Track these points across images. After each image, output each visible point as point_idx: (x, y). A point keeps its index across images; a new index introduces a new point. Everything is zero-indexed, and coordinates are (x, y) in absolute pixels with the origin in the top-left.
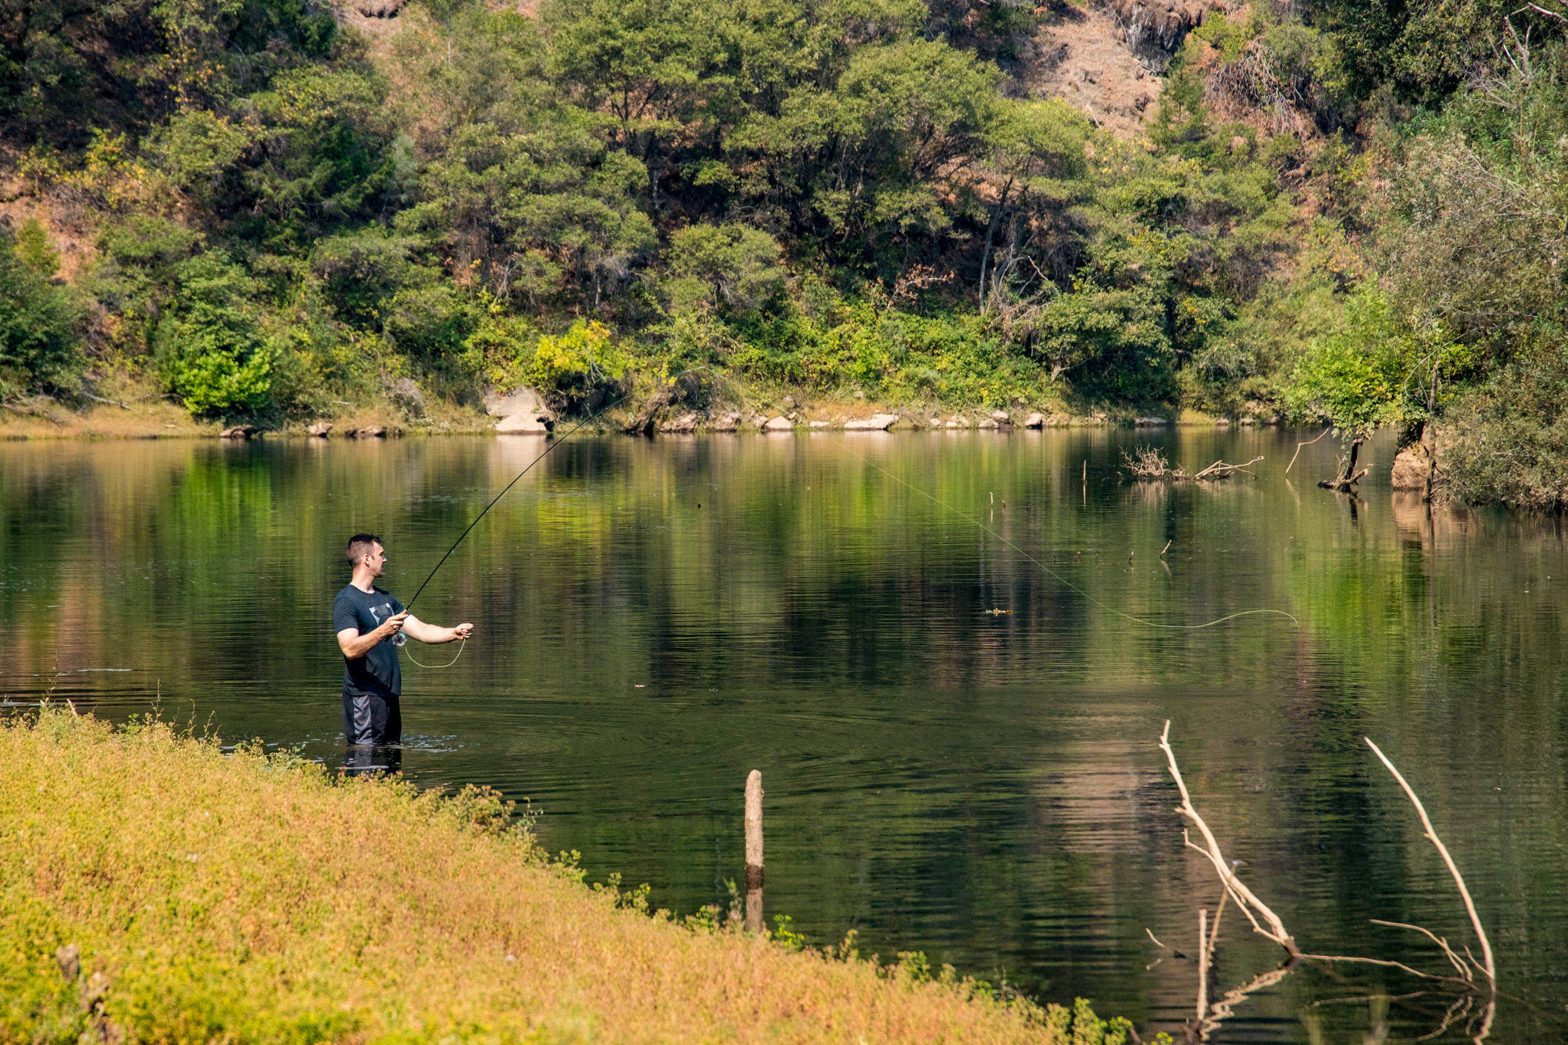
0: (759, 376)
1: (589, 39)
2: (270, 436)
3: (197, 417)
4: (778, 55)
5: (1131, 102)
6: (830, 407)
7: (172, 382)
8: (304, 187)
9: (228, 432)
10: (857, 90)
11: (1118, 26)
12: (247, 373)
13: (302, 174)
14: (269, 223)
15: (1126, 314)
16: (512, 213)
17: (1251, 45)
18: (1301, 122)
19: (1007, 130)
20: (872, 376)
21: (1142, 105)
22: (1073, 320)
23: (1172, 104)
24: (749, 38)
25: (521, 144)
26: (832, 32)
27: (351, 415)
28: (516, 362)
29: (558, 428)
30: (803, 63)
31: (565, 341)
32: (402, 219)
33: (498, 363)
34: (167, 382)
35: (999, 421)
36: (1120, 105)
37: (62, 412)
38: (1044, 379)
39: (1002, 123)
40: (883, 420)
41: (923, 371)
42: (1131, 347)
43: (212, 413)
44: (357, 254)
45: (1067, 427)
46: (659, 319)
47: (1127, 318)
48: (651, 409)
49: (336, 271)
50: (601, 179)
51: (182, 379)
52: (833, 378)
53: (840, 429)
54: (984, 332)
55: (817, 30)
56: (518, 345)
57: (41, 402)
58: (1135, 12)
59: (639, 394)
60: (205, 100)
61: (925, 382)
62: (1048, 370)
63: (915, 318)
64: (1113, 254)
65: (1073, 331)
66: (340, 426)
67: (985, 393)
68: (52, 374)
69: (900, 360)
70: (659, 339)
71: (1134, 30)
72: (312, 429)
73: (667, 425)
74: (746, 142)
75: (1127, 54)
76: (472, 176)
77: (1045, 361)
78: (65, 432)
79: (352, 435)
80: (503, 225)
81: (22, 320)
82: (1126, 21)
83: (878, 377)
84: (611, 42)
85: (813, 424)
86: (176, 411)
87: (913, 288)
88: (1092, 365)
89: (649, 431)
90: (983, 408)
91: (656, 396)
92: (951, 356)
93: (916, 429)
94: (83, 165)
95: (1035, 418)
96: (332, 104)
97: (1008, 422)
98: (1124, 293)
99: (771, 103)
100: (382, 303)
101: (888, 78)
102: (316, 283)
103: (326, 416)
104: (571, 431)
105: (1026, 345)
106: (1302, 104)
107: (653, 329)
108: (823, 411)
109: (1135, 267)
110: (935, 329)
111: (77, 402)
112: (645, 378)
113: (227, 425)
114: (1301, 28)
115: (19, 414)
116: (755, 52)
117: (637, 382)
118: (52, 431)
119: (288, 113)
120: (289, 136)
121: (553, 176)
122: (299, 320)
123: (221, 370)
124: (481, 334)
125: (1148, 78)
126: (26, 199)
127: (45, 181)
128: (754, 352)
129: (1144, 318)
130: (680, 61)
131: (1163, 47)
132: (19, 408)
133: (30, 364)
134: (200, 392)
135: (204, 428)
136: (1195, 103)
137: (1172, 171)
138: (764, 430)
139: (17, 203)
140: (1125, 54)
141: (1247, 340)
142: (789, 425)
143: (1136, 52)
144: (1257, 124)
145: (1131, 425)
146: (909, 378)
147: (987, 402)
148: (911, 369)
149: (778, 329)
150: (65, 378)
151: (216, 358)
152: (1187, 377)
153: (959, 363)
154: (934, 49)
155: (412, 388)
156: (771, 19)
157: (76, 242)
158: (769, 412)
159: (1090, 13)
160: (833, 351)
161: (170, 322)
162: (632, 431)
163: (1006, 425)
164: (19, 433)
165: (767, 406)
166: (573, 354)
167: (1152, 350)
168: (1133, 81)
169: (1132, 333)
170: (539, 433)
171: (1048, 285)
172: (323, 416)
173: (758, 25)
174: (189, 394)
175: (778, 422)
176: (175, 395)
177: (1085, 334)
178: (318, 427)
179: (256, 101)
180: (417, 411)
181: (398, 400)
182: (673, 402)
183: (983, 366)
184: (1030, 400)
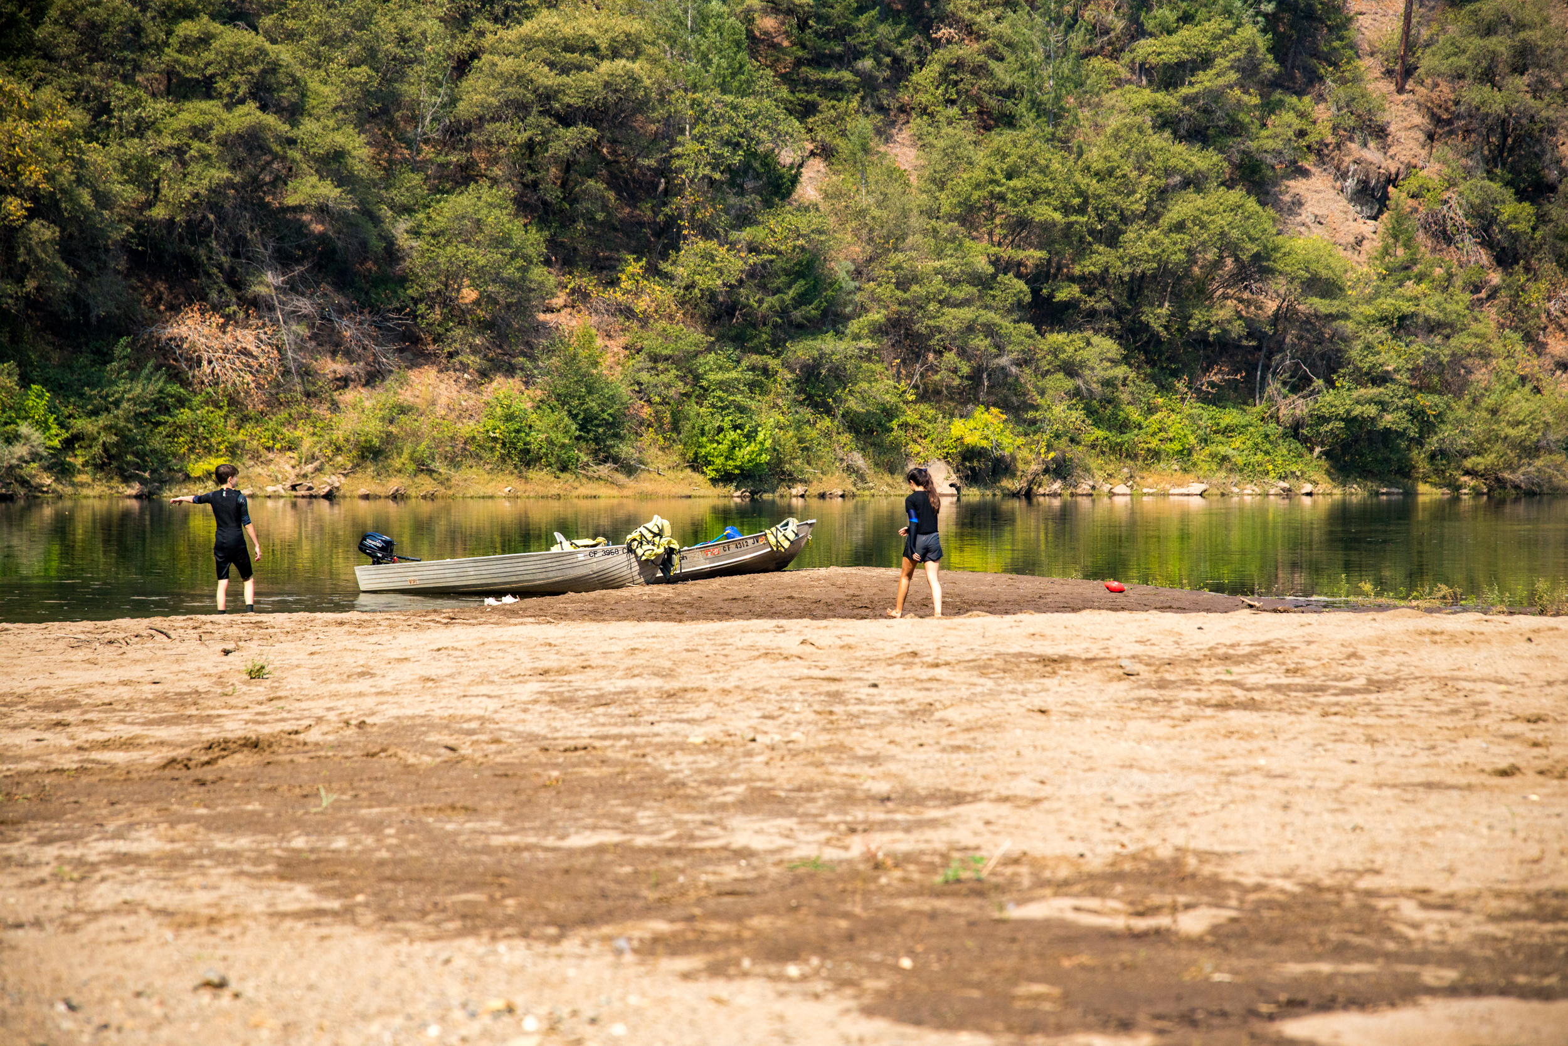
0: (1103, 453)
1: (978, 186)
2: (767, 496)
3: (714, 481)
4: (1117, 199)
5: (1352, 240)
6: (1156, 477)
7: (696, 454)
8: (783, 301)
9: (738, 493)
10: (1180, 227)
11: (1337, 179)
12: (753, 447)
13: (778, 291)
14: (750, 331)
15: (1383, 406)
16: (931, 323)
17: (1446, 196)
18: (1484, 257)
19: (1288, 260)
20: (1185, 454)
21: (1359, 242)
22: (1341, 411)
23: (1391, 241)
24: (1093, 186)
25: (935, 269)
26: (1156, 182)
27: (820, 480)
28: (929, 439)
29: (964, 491)
30: (1136, 206)
31: (971, 424)
32: (854, 326)
33: (915, 441)
34: (690, 455)
35: (1283, 490)
36: (1343, 241)
37: (621, 477)
38: (1308, 457)
39: (1285, 254)
40: (1197, 488)
41: (1222, 450)
42: (1387, 431)
43: (725, 478)
44: (822, 355)
45: (1331, 494)
46: (1036, 408)
47: (1384, 410)
48: (1030, 478)
49: (805, 367)
50: (994, 297)
51: (703, 452)
52: (1156, 455)
53: (1165, 495)
54: (1263, 419)
55: (1146, 179)
56: (928, 427)
57: (604, 470)
58: (1352, 168)
59: (1020, 466)
60: (706, 231)
61: (1225, 458)
62: (1311, 450)
63: (1211, 408)
64: (1371, 358)
65: (1342, 420)
66: (815, 489)
67: (1270, 467)
68: (612, 446)
69: (1205, 441)
70: (1033, 422)
71: (1350, 183)
72: (794, 491)
73: (1041, 491)
74: (1092, 268)
75: (1345, 202)
76: (899, 293)
77: (1308, 443)
78: (626, 492)
79: (822, 496)
80: (923, 331)
81: (593, 405)
82: (1344, 176)
83: (1190, 454)
84: (998, 189)
85: (1145, 490)
86: (697, 477)
87: (1212, 384)
88: (1346, 446)
89: (1029, 495)
90: (1271, 478)
91: (1034, 467)
92: (1243, 438)
93: (1223, 495)
94: (614, 283)
95: (1308, 488)
96: (803, 236)
97: (1290, 490)
98: (1381, 389)
99: (1112, 238)
100: (838, 392)
101: (1205, 218)
102: (789, 376)
103: (804, 482)
104: (973, 495)
105: (1294, 431)
106: (1487, 243)
107: (1031, 414)
108: (1150, 480)
109: (1390, 368)
110: (1230, 417)
111: (629, 470)
112: (1024, 453)
113: (737, 488)
114: (1487, 182)
115: (590, 478)
116: (1099, 197)
117: (1019, 456)
118: (615, 492)
119: (771, 243)
120: (772, 261)
121: (959, 294)
122: (776, 405)
123: (734, 445)
124: (902, 419)
125: (1361, 221)
126: (569, 310)
127: (585, 296)
128: (1100, 433)
129: (1397, 408)
130: (1048, 204)
131: (1373, 196)
132: (590, 474)
133: (596, 440)
134: (719, 461)
135: (721, 490)
136: (1410, 239)
137: (1408, 294)
138: (1111, 494)
139: (563, 312)
140: (1342, 203)
141: (1466, 427)
142: (1128, 491)
143: (1351, 200)
144: (1451, 256)
145: (1377, 494)
146: (1213, 456)
147: (1272, 474)
148: (1213, 448)
149: (1114, 415)
150: (625, 450)
151: (733, 435)
152: (1419, 458)
153: (1249, 443)
154: (1235, 196)
155: (858, 460)
156: (1110, 172)
157: (608, 343)
158: (1112, 481)
159: (1313, 169)
160: (1154, 434)
161: (692, 408)
162: (1015, 495)
163: (1288, 493)
164: (594, 493)
165: (1110, 475)
166: (978, 433)
167: (1401, 435)
168: (1351, 223)
169: (1388, 420)
170: (952, 495)
171: (1319, 383)
172: (801, 481)
173: (1100, 176)
174: (709, 463)
175: (1121, 489)
176: (696, 464)
177: (1350, 421)
178: (799, 489)
179: (746, 234)
180: (862, 478)
181: (850, 469)
182: (1046, 471)
183: (1268, 446)
184: (1303, 473)
